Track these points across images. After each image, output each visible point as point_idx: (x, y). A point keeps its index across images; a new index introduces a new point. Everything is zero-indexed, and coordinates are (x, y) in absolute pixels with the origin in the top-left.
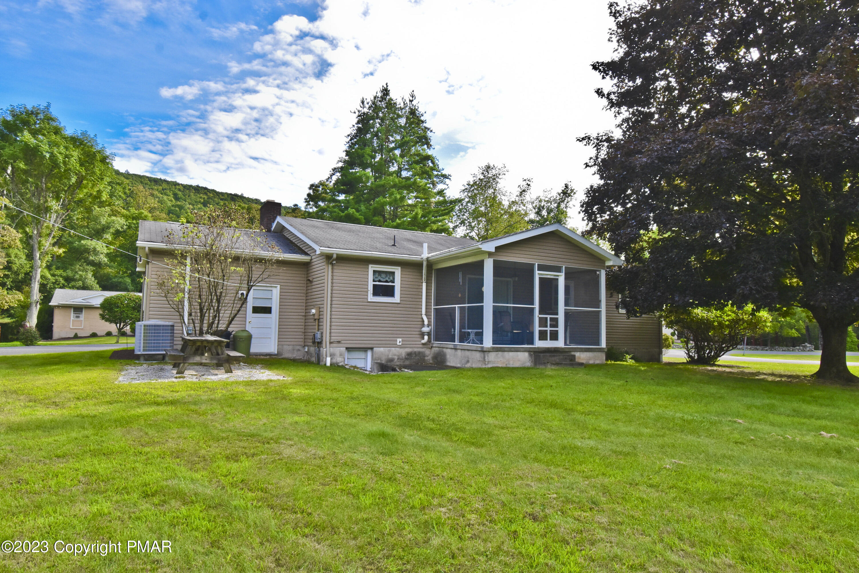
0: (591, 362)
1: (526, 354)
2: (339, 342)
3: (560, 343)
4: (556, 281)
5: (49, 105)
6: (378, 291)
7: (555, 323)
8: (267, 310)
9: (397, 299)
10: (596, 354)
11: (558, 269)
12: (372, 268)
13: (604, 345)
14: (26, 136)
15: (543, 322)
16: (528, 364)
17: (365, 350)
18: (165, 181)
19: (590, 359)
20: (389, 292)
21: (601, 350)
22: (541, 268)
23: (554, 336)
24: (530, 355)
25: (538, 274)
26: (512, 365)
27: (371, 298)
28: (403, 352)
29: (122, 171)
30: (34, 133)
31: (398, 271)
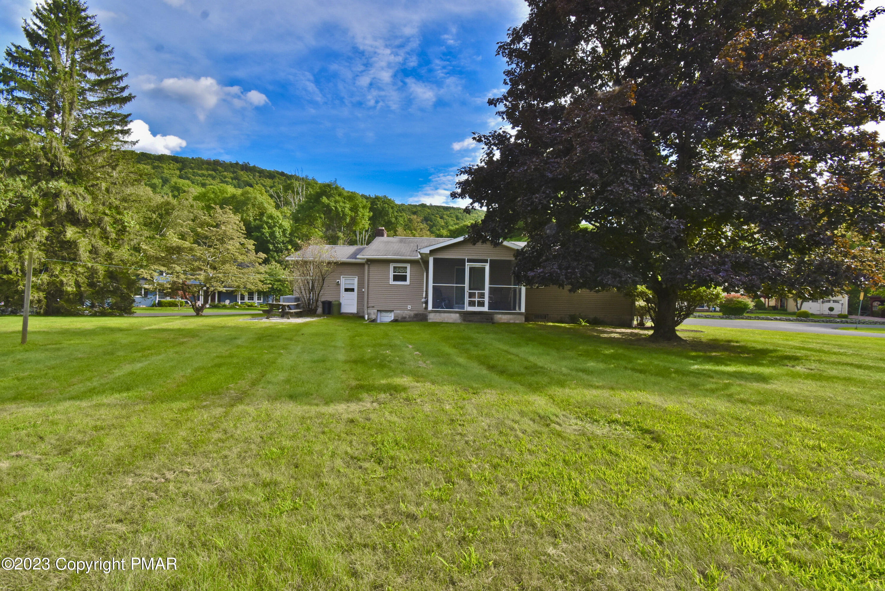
0: (512, 321)
1: (458, 315)
2: (373, 307)
3: (486, 309)
4: (483, 269)
5: (336, 180)
6: (396, 278)
7: (482, 295)
8: (352, 290)
9: (408, 282)
10: (515, 316)
11: (486, 261)
12: (392, 266)
13: (523, 310)
14: (324, 200)
15: (471, 295)
16: (459, 321)
17: (391, 311)
18: (453, 208)
19: (510, 319)
20: (404, 278)
21: (521, 314)
22: (470, 261)
23: (481, 304)
24: (461, 316)
25: (468, 266)
26: (446, 320)
27: (391, 282)
28: (412, 313)
29: (428, 204)
30: (328, 197)
31: (408, 266)
